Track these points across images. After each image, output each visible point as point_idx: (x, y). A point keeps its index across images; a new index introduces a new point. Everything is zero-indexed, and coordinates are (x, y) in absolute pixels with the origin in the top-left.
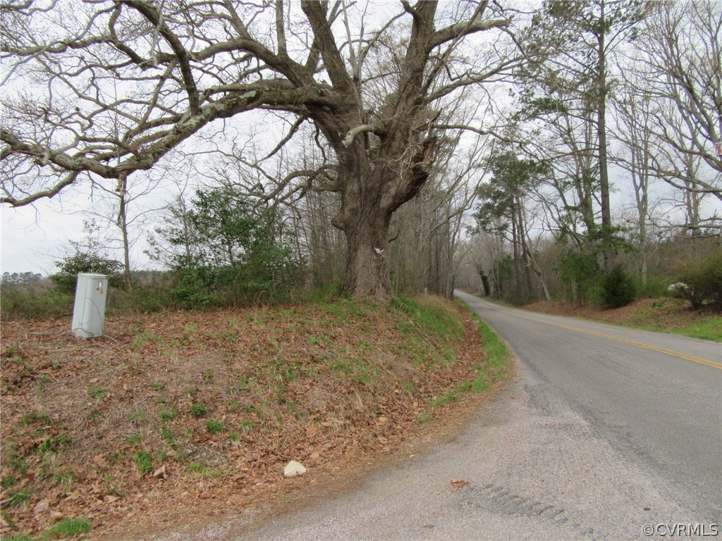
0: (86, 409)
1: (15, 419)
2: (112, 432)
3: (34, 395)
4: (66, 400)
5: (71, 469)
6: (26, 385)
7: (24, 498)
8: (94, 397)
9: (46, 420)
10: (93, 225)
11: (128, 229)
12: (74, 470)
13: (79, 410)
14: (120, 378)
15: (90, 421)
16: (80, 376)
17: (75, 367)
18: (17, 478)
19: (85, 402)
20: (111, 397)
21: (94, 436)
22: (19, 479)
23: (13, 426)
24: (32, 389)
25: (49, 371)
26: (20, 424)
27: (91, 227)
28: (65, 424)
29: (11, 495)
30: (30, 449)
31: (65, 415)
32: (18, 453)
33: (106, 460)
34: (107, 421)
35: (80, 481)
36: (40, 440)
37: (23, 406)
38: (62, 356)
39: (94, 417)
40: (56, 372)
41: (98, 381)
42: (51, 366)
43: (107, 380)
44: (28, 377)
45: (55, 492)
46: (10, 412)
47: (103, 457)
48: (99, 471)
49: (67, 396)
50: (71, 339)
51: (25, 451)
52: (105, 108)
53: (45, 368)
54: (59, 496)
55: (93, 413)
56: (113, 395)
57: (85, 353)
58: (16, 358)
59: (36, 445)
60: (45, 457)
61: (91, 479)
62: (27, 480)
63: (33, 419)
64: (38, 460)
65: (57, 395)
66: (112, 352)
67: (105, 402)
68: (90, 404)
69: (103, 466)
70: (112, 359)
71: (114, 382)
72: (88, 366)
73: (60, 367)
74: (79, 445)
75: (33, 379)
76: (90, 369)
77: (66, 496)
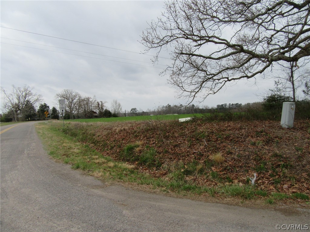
0: (295, 155)
1: (270, 155)
2: (308, 165)
3: (274, 147)
4: (287, 150)
5: (294, 176)
6: (271, 143)
7: (279, 182)
8: (298, 151)
9: (281, 156)
10: (278, 82)
11: (295, 83)
12: (295, 177)
13: (293, 155)
14: (307, 145)
15: (298, 160)
16: (290, 142)
17: (287, 138)
18: (274, 175)
19: (295, 152)
20: (305, 151)
21: (301, 166)
22: (275, 175)
23: (270, 157)
24: (273, 145)
25: (277, 139)
26: (272, 156)
27: (278, 83)
28: (289, 159)
29: (274, 180)
30: (277, 166)
31: (288, 156)
32: (273, 166)
33: (307, 176)
34: (305, 161)
35: (298, 181)
36: (281, 163)
37: (272, 150)
38: (280, 134)
39: (300, 158)
40: (280, 140)
41: (298, 145)
42: (278, 137)
43: (302, 145)
44: (271, 140)
45: (289, 183)
46: (268, 152)
47: (306, 174)
48: (305, 179)
49: (287, 149)
50: (281, 128)
51: (276, 166)
52: (278, 31)
53: (276, 138)
54: (291, 185)
55: (298, 157)
56: (306, 151)
57: (289, 133)
58: (264, 133)
59: (279, 165)
60: (283, 170)
61: (303, 182)
62: (278, 176)
63: (276, 155)
64: (281, 170)
65: (282, 148)
66: (300, 134)
67: (303, 153)
68: (297, 153)
69: (306, 178)
70: (301, 137)
71: (305, 146)
72: (292, 139)
73: (281, 138)
74: (295, 168)
75: (273, 141)
76: (293, 140)
77: (293, 185)
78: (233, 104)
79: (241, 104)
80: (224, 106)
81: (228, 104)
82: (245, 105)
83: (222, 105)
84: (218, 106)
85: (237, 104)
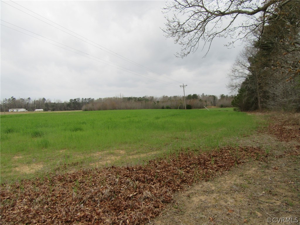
78: (86, 99)
79: (94, 99)
80: (77, 100)
81: (81, 99)
82: (98, 100)
83: (75, 100)
84: (71, 100)
85: (89, 98)
